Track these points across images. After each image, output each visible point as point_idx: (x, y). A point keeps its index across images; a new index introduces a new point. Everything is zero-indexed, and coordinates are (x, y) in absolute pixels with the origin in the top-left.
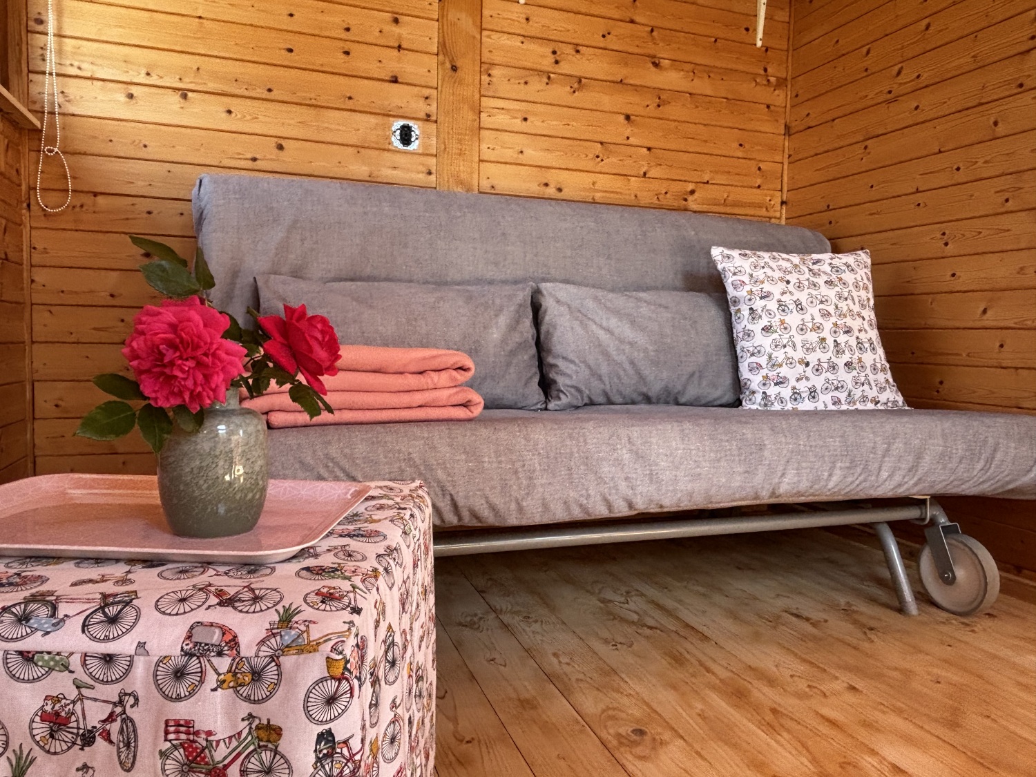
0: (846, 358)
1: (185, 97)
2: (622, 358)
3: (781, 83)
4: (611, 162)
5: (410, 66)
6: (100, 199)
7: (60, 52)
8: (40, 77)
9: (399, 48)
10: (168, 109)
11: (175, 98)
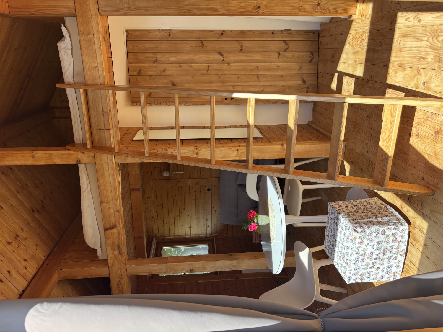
11: (208, 221)
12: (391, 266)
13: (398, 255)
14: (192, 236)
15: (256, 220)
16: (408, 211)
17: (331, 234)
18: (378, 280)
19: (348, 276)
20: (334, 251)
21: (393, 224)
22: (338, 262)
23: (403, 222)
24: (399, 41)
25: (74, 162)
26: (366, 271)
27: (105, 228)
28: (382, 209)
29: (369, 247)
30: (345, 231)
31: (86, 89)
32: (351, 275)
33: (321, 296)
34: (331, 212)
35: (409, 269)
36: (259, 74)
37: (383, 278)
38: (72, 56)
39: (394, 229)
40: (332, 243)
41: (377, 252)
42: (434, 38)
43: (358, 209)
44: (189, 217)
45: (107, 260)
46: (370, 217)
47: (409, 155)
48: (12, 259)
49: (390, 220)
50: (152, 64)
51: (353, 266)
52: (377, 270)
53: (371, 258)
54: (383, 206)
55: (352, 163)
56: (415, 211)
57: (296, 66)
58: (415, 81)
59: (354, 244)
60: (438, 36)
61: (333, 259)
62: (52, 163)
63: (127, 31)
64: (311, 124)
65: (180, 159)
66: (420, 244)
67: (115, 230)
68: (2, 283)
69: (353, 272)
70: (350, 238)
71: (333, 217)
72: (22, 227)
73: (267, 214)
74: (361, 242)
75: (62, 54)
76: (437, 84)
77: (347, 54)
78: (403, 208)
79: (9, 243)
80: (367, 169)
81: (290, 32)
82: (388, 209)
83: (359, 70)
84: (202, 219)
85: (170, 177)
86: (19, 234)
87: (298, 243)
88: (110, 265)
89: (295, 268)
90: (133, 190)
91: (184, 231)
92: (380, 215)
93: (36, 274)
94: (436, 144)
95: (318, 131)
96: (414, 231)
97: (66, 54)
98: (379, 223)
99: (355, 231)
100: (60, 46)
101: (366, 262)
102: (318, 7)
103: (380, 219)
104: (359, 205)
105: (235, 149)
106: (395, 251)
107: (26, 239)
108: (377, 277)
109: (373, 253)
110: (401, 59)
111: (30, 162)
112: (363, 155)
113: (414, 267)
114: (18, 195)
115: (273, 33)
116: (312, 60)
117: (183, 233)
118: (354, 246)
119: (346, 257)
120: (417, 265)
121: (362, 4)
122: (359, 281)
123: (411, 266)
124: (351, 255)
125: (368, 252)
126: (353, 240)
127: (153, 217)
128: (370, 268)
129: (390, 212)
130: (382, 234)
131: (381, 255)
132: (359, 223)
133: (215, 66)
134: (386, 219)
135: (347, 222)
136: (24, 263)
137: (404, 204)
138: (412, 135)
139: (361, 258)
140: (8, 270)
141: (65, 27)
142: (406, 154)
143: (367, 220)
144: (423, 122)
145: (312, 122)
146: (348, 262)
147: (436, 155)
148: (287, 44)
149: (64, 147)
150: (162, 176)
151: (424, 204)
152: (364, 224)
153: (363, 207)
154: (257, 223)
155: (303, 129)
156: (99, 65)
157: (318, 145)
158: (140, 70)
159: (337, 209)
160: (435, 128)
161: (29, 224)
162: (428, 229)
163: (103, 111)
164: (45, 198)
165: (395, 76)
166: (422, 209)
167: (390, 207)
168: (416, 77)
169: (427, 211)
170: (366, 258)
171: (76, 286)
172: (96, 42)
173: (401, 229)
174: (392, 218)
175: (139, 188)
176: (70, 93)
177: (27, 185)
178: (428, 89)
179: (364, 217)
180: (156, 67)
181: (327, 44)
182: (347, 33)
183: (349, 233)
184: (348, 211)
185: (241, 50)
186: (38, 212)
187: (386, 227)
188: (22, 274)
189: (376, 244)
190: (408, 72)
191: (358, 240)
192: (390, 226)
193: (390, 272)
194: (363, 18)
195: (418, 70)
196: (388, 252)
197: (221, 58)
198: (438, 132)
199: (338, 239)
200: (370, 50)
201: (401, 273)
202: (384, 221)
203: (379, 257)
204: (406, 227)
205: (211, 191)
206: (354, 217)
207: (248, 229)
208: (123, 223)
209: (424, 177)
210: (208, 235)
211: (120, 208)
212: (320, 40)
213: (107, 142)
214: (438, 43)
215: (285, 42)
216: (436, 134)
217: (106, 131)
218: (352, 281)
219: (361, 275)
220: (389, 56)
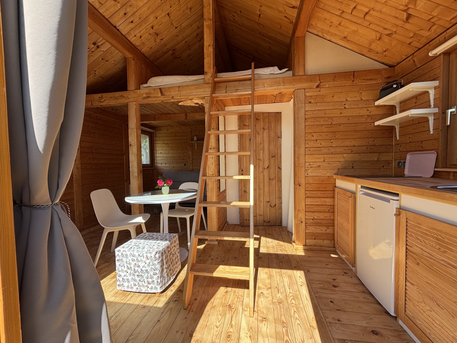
12: (129, 282)
13: (137, 287)
14: (155, 154)
15: (165, 185)
16: (172, 290)
17: (154, 236)
18: (118, 273)
19: (121, 250)
20: (141, 239)
21: (162, 280)
22: (133, 242)
23: (163, 288)
24: (285, 273)
25: (205, 70)
26: (125, 263)
27: (162, 89)
28: (173, 273)
29: (144, 264)
30: (156, 245)
31: (251, 80)
32: (122, 252)
33: (108, 232)
34: (171, 235)
35: (126, 296)
36: (257, 190)
37: (119, 276)
38: (270, 74)
39: (157, 281)
40: (148, 237)
41: (139, 270)
42: (292, 297)
43: (173, 255)
44: (168, 153)
45: (140, 89)
46: (166, 263)
47: (212, 288)
48: (141, 27)
49: (165, 278)
50: (262, 127)
51: (128, 253)
52: (126, 271)
53: (135, 266)
54: (175, 273)
55: (204, 250)
56: (171, 296)
57: (261, 213)
58: (263, 287)
59: (146, 252)
60: (294, 300)
61: (135, 239)
62: (205, 57)
63: (281, 113)
64: (227, 223)
65: (208, 133)
66: (145, 303)
67: (160, 95)
68: (124, 14)
69: (124, 253)
70: (151, 250)
71: (167, 237)
72: (163, 40)
73: (170, 193)
74: (147, 258)
75: (271, 68)
76: (264, 302)
77: (272, 242)
78: (173, 287)
79: (152, 27)
80: (201, 260)
81: (280, 208)
82: (172, 276)
83: (263, 249)
84: (166, 161)
85: (193, 140)
86: (159, 36)
87: (148, 216)
88: (136, 91)
89: (131, 215)
90: (186, 115)
91: (159, 149)
92: (168, 270)
93: (131, 43)
94: (221, 306)
95: (223, 227)
96: (156, 297)
97: (271, 70)
98: (163, 270)
99: (157, 253)
100: (275, 68)
101: (132, 263)
102: (300, 222)
103: (165, 270)
104: (176, 255)
105: (214, 173)
106: (141, 283)
107: (155, 40)
108: (120, 271)
109: (139, 268)
110: (275, 275)
111: (206, 44)
112: (210, 256)
113: (127, 300)
114: (184, 41)
115: (280, 198)
116: (265, 222)
117: (157, 149)
118: (144, 253)
119: (136, 247)
120: (128, 302)
121: (303, 249)
122: (117, 259)
123: (128, 297)
124: (138, 251)
125: (140, 263)
126: (149, 252)
127: (168, 130)
128: (127, 266)
129: (171, 278)
130: (154, 273)
131: (137, 274)
132: (162, 255)
133: (261, 164)
134: (165, 275)
135: (163, 246)
136: (139, 35)
137: (176, 288)
138: (226, 289)
139: (135, 259)
140: (134, 21)
141: (286, 71)
142: (213, 286)
143: (165, 261)
144: (236, 295)
145: (228, 224)
146: (132, 249)
147: (213, 307)
148: (274, 206)
149: (214, 65)
150: (194, 136)
151: (177, 302)
152: (162, 259)
153: (174, 259)
154: (163, 186)
155: (224, 218)
156: (265, 88)
157: (215, 226)
158: (259, 120)
159: (173, 239)
160: (233, 304)
161: (166, 45)
162: (157, 307)
163: (238, 90)
164: (181, 60)
165: (263, 273)
166: (173, 301)
167: (174, 277)
168: (265, 287)
169: (172, 305)
170: (135, 262)
171: (122, 71)
172: (279, 87)
173: (157, 287)
174: (166, 280)
175: (187, 119)
176: (249, 72)
177: (190, 49)
178: (259, 296)
179: (167, 259)
180: (261, 129)
181: (275, 230)
182: (283, 241)
183: (155, 248)
184: (171, 248)
185: (270, 179)
186: (173, 53)
187: (159, 275)
188: (130, 32)
189: (146, 269)
190: (268, 281)
191: (149, 255)
192: (160, 278)
193: (123, 281)
194: (294, 250)
195: (270, 288)
196: (140, 278)
197: (266, 168)
198: (230, 307)
199: (150, 241)
200: (277, 256)
201: (123, 290)
202: (164, 274)
203: (136, 272)
204: (159, 290)
205: (184, 166)
206: (167, 252)
207: (159, 179)
208: (165, 101)
209: (197, 300)
210: (155, 164)
211: (175, 99)
212: (277, 226)
213: (218, 92)
214: (290, 300)
215: (275, 205)
216: (229, 306)
217: (225, 91)
218: (117, 253)
219: (122, 259)
220: (275, 268)
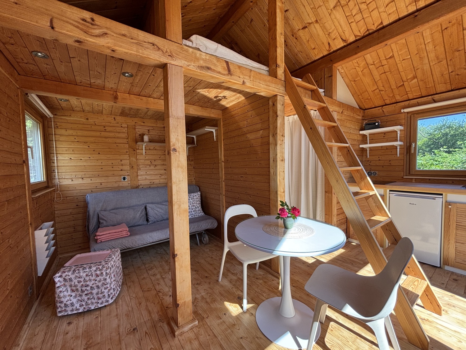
0: (193, 210)
1: (83, 179)
2: (159, 215)
3: (192, 160)
4: (163, 177)
5: (125, 168)
6: (68, 198)
7: (58, 175)
8: (54, 180)
9: (122, 165)
10: (80, 181)
11: (81, 179)
44: (88, 159)
84: (84, 173)
91: (65, 152)
205: (122, 180)
